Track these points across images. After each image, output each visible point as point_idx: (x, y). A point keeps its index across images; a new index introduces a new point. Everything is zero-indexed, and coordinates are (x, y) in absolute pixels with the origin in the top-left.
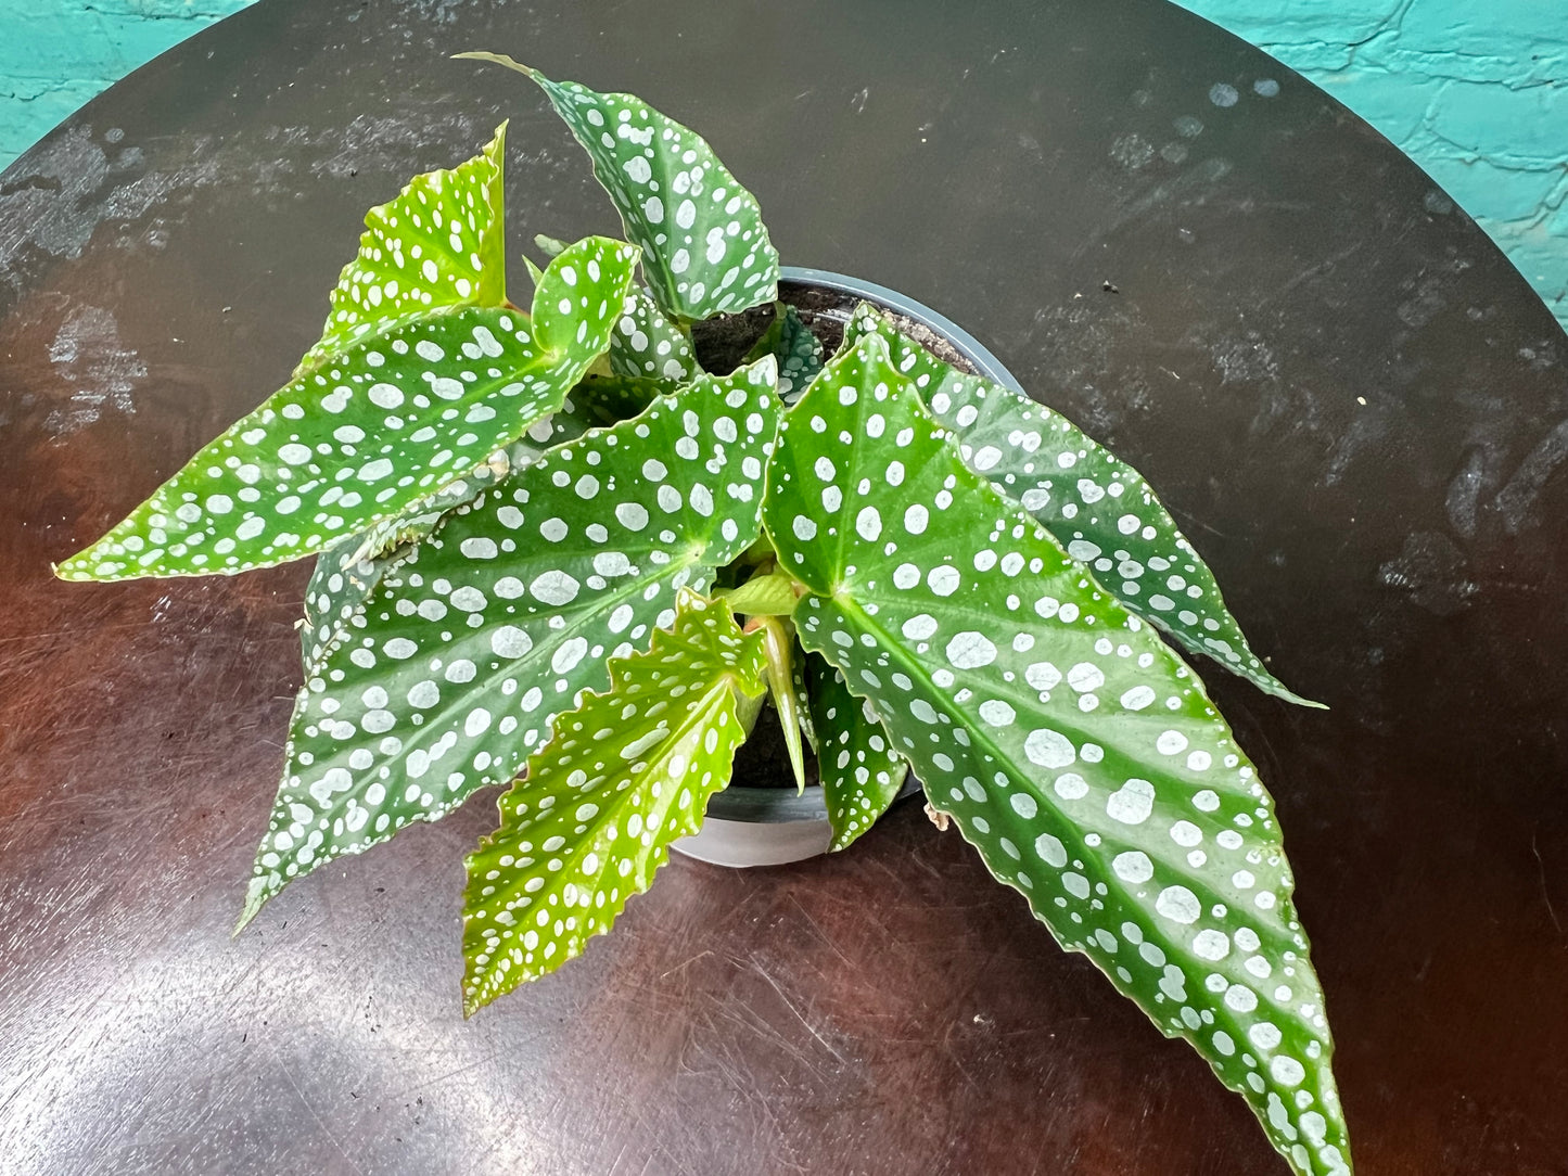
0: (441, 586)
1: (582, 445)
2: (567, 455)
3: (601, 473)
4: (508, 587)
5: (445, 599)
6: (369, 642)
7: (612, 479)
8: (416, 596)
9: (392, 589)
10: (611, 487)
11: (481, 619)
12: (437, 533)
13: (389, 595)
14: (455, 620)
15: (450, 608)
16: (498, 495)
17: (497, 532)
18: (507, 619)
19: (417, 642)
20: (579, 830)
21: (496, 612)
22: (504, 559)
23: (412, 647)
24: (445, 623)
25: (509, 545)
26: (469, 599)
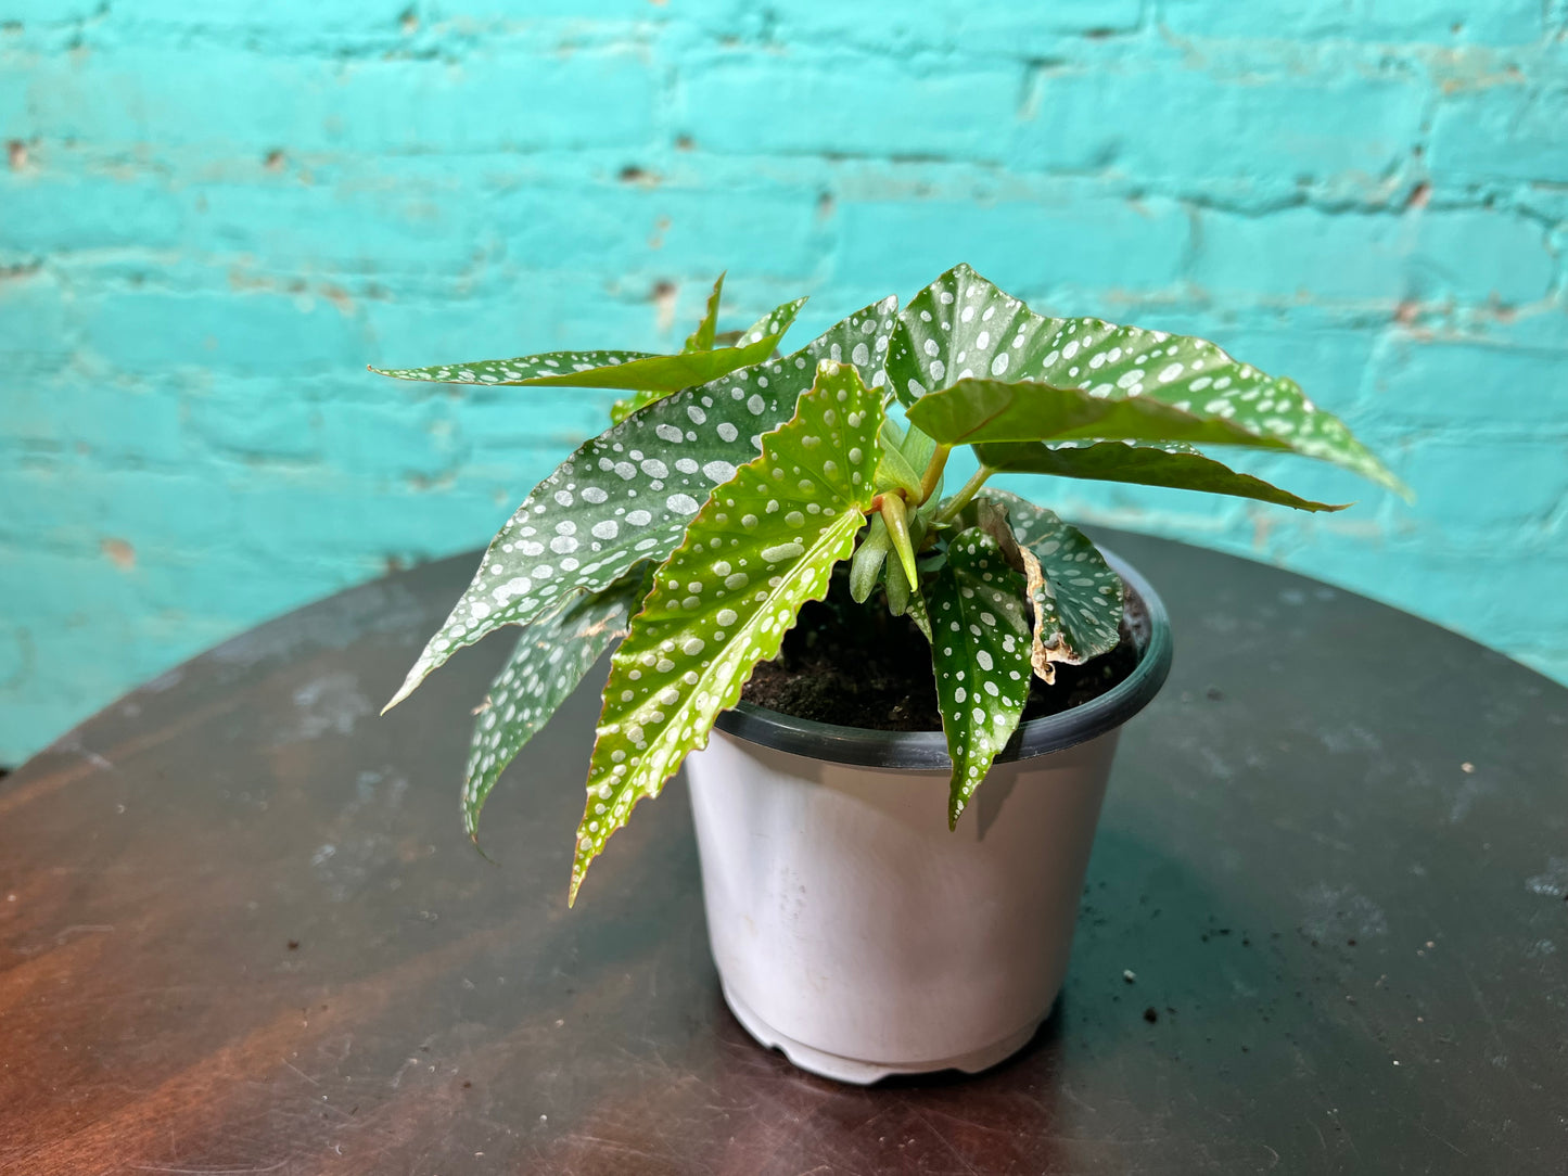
0: (635, 455)
1: (756, 370)
2: (744, 376)
3: (768, 395)
4: (687, 465)
5: (637, 464)
6: (571, 486)
7: (775, 403)
8: (615, 457)
9: (599, 449)
10: (774, 408)
11: (661, 486)
12: (641, 414)
13: (596, 451)
14: (642, 480)
15: (639, 470)
16: (690, 395)
17: (686, 423)
18: (682, 489)
19: (609, 493)
20: (719, 636)
21: (675, 481)
22: (687, 444)
23: (603, 497)
24: (633, 483)
25: (692, 436)
26: (657, 468)
